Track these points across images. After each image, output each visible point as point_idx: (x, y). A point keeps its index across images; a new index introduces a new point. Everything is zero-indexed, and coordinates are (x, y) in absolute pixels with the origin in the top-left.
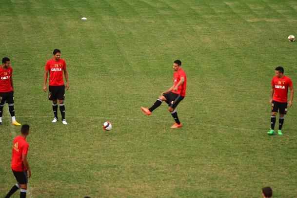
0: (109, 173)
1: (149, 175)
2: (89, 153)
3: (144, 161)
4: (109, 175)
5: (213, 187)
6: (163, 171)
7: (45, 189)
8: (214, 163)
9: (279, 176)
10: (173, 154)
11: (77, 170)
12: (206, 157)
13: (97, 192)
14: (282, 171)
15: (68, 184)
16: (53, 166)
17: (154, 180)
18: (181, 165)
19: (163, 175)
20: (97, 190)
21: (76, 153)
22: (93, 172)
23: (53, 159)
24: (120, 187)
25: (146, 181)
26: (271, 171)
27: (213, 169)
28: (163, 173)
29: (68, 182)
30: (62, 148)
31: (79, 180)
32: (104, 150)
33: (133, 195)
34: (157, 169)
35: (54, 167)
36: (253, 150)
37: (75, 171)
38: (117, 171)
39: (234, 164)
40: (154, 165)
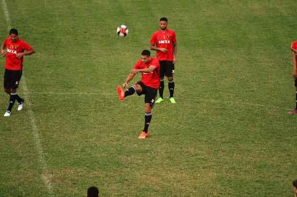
0: (140, 159)
1: (187, 161)
2: (117, 136)
3: (180, 146)
4: (140, 161)
5: (261, 177)
6: (203, 157)
7: (67, 176)
8: (262, 149)
10: (214, 138)
11: (103, 154)
12: (253, 142)
13: (127, 180)
15: (92, 170)
16: (76, 150)
17: (193, 168)
18: (223, 151)
19: (203, 162)
20: (127, 178)
21: (102, 135)
22: (122, 158)
23: (76, 142)
24: (153, 176)
25: (183, 168)
27: (261, 156)
28: (203, 159)
29: (92, 168)
30: (86, 130)
31: (106, 167)
32: (135, 132)
33: (168, 185)
34: (196, 155)
35: (77, 151)
37: (101, 156)
38: (149, 157)
39: (286, 150)
40: (192, 150)
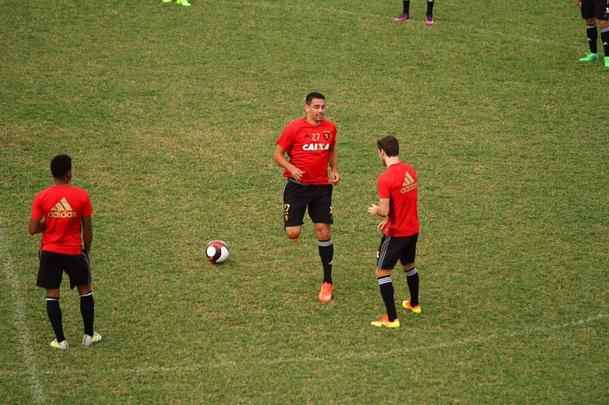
0: (141, 107)
1: (222, 110)
2: (100, 66)
3: (210, 84)
4: (142, 111)
5: (349, 137)
6: (249, 102)
7: (13, 136)
8: (351, 89)
9: (481, 114)
10: (269, 70)
11: (76, 99)
12: (336, 76)
13: (117, 143)
14: (486, 105)
15: (57, 126)
16: (28, 90)
17: (232, 122)
18: (284, 92)
19: (251, 111)
20: (117, 140)
21: (76, 65)
22: (110, 104)
23: (28, 77)
24: (163, 135)
25: (216, 122)
26: (466, 103)
27: (349, 101)
28: (250, 106)
29: (59, 124)
30: (46, 56)
31: (81, 119)
32: (131, 60)
33: (190, 150)
34: (237, 99)
35: (31, 93)
36: (429, 62)
37: (73, 102)
38: (156, 102)
39: (392, 90)
40: (230, 91)
